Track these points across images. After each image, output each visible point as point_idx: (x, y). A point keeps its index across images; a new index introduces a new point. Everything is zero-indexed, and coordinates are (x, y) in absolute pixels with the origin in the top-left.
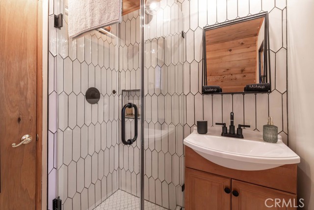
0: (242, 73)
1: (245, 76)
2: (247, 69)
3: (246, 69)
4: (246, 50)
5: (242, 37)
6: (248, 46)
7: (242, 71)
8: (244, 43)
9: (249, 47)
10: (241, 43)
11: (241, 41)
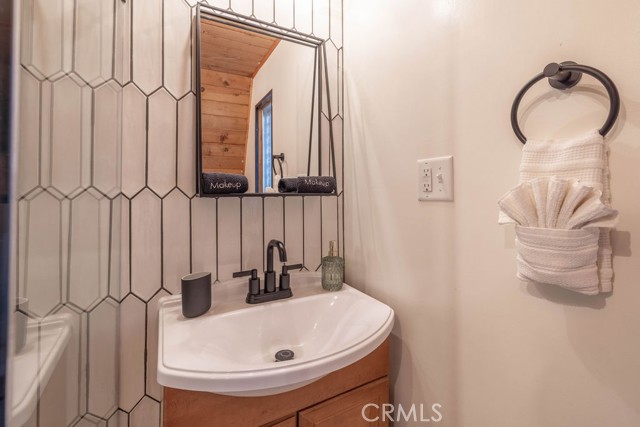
0: (222, 143)
1: (226, 150)
2: (232, 137)
3: (229, 136)
4: (231, 98)
5: (228, 71)
6: (237, 92)
7: (223, 138)
8: (229, 82)
9: (237, 95)
10: (224, 80)
11: (225, 77)
